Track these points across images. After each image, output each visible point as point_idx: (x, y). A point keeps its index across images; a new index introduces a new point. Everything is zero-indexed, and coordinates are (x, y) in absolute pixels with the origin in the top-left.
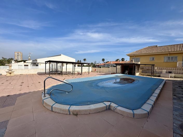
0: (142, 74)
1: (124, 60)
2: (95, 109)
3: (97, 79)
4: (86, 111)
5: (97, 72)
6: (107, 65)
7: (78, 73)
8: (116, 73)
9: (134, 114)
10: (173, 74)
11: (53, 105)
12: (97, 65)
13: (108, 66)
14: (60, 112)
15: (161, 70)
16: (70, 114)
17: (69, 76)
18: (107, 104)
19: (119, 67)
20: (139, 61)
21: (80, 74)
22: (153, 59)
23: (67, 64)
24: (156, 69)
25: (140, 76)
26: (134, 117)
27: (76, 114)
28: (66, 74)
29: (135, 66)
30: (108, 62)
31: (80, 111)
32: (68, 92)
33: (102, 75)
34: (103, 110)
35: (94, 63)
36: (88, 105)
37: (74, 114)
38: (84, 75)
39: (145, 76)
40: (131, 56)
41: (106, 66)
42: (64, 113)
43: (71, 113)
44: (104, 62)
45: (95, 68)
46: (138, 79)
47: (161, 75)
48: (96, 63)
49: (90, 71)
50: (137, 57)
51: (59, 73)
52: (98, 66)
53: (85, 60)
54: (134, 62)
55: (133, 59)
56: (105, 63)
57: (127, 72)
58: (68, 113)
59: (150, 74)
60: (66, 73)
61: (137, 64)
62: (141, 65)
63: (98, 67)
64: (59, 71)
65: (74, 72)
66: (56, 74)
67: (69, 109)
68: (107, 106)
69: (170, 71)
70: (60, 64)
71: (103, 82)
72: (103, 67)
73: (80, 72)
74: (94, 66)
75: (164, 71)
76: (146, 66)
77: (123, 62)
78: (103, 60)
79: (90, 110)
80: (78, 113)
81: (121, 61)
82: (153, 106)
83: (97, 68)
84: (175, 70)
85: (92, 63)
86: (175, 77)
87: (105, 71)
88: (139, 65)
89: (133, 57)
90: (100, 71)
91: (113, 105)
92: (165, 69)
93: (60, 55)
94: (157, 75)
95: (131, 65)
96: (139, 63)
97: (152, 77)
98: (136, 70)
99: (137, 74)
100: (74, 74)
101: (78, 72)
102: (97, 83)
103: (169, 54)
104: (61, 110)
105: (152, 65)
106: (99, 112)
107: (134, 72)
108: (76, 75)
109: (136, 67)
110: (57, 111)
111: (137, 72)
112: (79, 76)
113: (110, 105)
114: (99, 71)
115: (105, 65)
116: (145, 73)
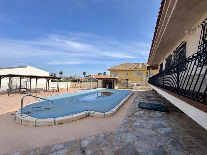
0: (120, 87)
1: (106, 74)
2: (77, 117)
3: (77, 95)
4: (70, 119)
5: (78, 87)
6: (88, 79)
7: (54, 90)
8: (98, 88)
9: (105, 115)
10: (140, 86)
11: (37, 120)
12: (77, 80)
13: (90, 81)
14: (45, 125)
15: (133, 84)
16: (55, 124)
17: (41, 94)
18: (87, 112)
19: (100, 81)
20: (117, 76)
21: (57, 91)
22: (128, 74)
23: (37, 79)
24: (130, 83)
25: (118, 89)
26: (105, 117)
27: (61, 123)
28: (36, 92)
29: (113, 80)
30: (89, 76)
31: (65, 120)
32: (48, 109)
33: (83, 91)
34: (84, 116)
35: (73, 77)
36: (71, 115)
37: (59, 124)
38: (62, 91)
39: (122, 89)
40: (111, 71)
41: (87, 81)
42: (49, 124)
43: (57, 123)
44: (85, 75)
45: (75, 83)
46: (115, 92)
47: (133, 88)
48: (76, 76)
49: (69, 86)
50: (116, 72)
51: (24, 92)
52: (79, 80)
53: (61, 73)
54: (113, 77)
55: (113, 73)
56: (86, 77)
57: (107, 86)
58: (54, 124)
59: (125, 87)
60: (36, 90)
61: (115, 79)
62: (118, 80)
63: (79, 82)
64: (24, 89)
65: (47, 89)
66: (18, 93)
67: (54, 120)
68: (87, 114)
69: (138, 84)
70: (26, 79)
71: (83, 97)
72: (84, 81)
73: (56, 88)
74: (74, 81)
75: (135, 84)
76: (123, 80)
77: (104, 76)
78: (84, 73)
79: (73, 118)
80: (63, 122)
81: (103, 75)
82: (118, 109)
83: (77, 83)
84: (141, 83)
85: (71, 77)
86: (141, 89)
87: (86, 86)
88: (118, 79)
89: (112, 72)
90: (81, 86)
91: (91, 112)
92: (135, 83)
93: (26, 67)
94: (131, 87)
95: (111, 79)
96: (117, 78)
97: (127, 90)
98: (115, 84)
99: (116, 88)
100: (48, 91)
101: (54, 88)
102: (78, 99)
103: (138, 70)
104: (46, 122)
105: (126, 79)
106: (81, 119)
107: (113, 86)
108: (51, 92)
109: (115, 81)
110: (42, 124)
111: (116, 86)
112: (55, 93)
113: (89, 112)
114: (79, 86)
115: (86, 79)
116: (122, 86)
